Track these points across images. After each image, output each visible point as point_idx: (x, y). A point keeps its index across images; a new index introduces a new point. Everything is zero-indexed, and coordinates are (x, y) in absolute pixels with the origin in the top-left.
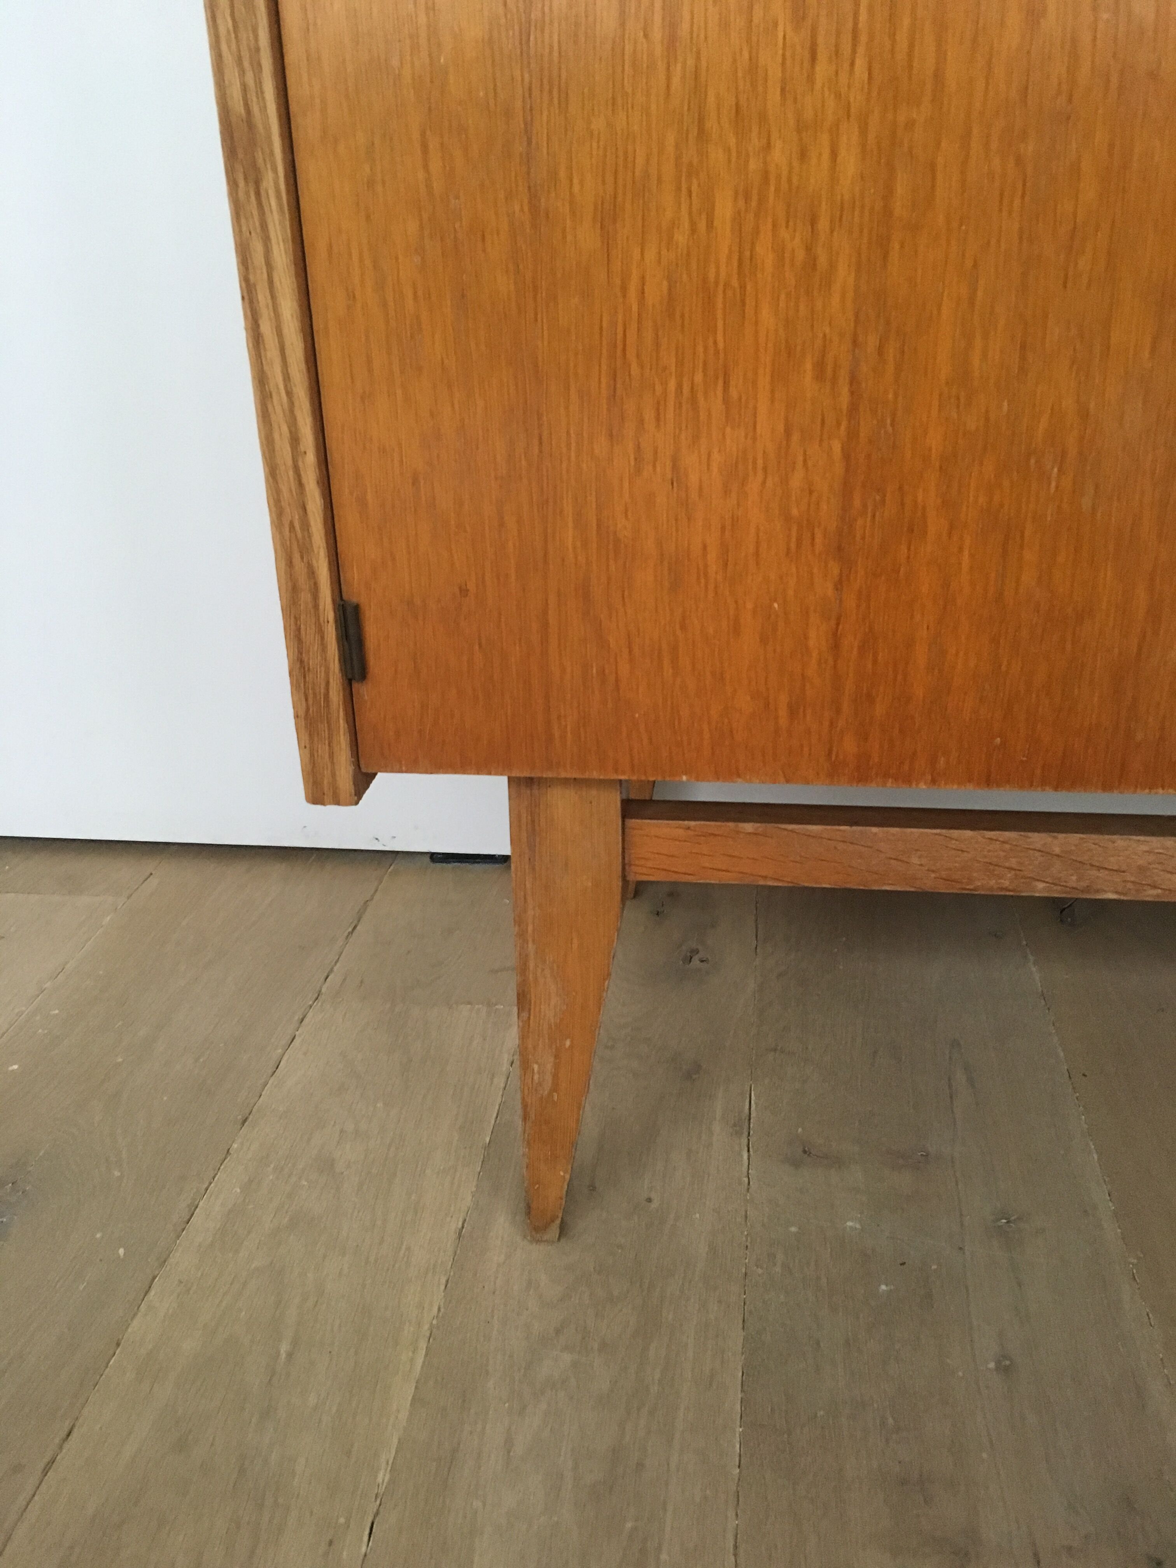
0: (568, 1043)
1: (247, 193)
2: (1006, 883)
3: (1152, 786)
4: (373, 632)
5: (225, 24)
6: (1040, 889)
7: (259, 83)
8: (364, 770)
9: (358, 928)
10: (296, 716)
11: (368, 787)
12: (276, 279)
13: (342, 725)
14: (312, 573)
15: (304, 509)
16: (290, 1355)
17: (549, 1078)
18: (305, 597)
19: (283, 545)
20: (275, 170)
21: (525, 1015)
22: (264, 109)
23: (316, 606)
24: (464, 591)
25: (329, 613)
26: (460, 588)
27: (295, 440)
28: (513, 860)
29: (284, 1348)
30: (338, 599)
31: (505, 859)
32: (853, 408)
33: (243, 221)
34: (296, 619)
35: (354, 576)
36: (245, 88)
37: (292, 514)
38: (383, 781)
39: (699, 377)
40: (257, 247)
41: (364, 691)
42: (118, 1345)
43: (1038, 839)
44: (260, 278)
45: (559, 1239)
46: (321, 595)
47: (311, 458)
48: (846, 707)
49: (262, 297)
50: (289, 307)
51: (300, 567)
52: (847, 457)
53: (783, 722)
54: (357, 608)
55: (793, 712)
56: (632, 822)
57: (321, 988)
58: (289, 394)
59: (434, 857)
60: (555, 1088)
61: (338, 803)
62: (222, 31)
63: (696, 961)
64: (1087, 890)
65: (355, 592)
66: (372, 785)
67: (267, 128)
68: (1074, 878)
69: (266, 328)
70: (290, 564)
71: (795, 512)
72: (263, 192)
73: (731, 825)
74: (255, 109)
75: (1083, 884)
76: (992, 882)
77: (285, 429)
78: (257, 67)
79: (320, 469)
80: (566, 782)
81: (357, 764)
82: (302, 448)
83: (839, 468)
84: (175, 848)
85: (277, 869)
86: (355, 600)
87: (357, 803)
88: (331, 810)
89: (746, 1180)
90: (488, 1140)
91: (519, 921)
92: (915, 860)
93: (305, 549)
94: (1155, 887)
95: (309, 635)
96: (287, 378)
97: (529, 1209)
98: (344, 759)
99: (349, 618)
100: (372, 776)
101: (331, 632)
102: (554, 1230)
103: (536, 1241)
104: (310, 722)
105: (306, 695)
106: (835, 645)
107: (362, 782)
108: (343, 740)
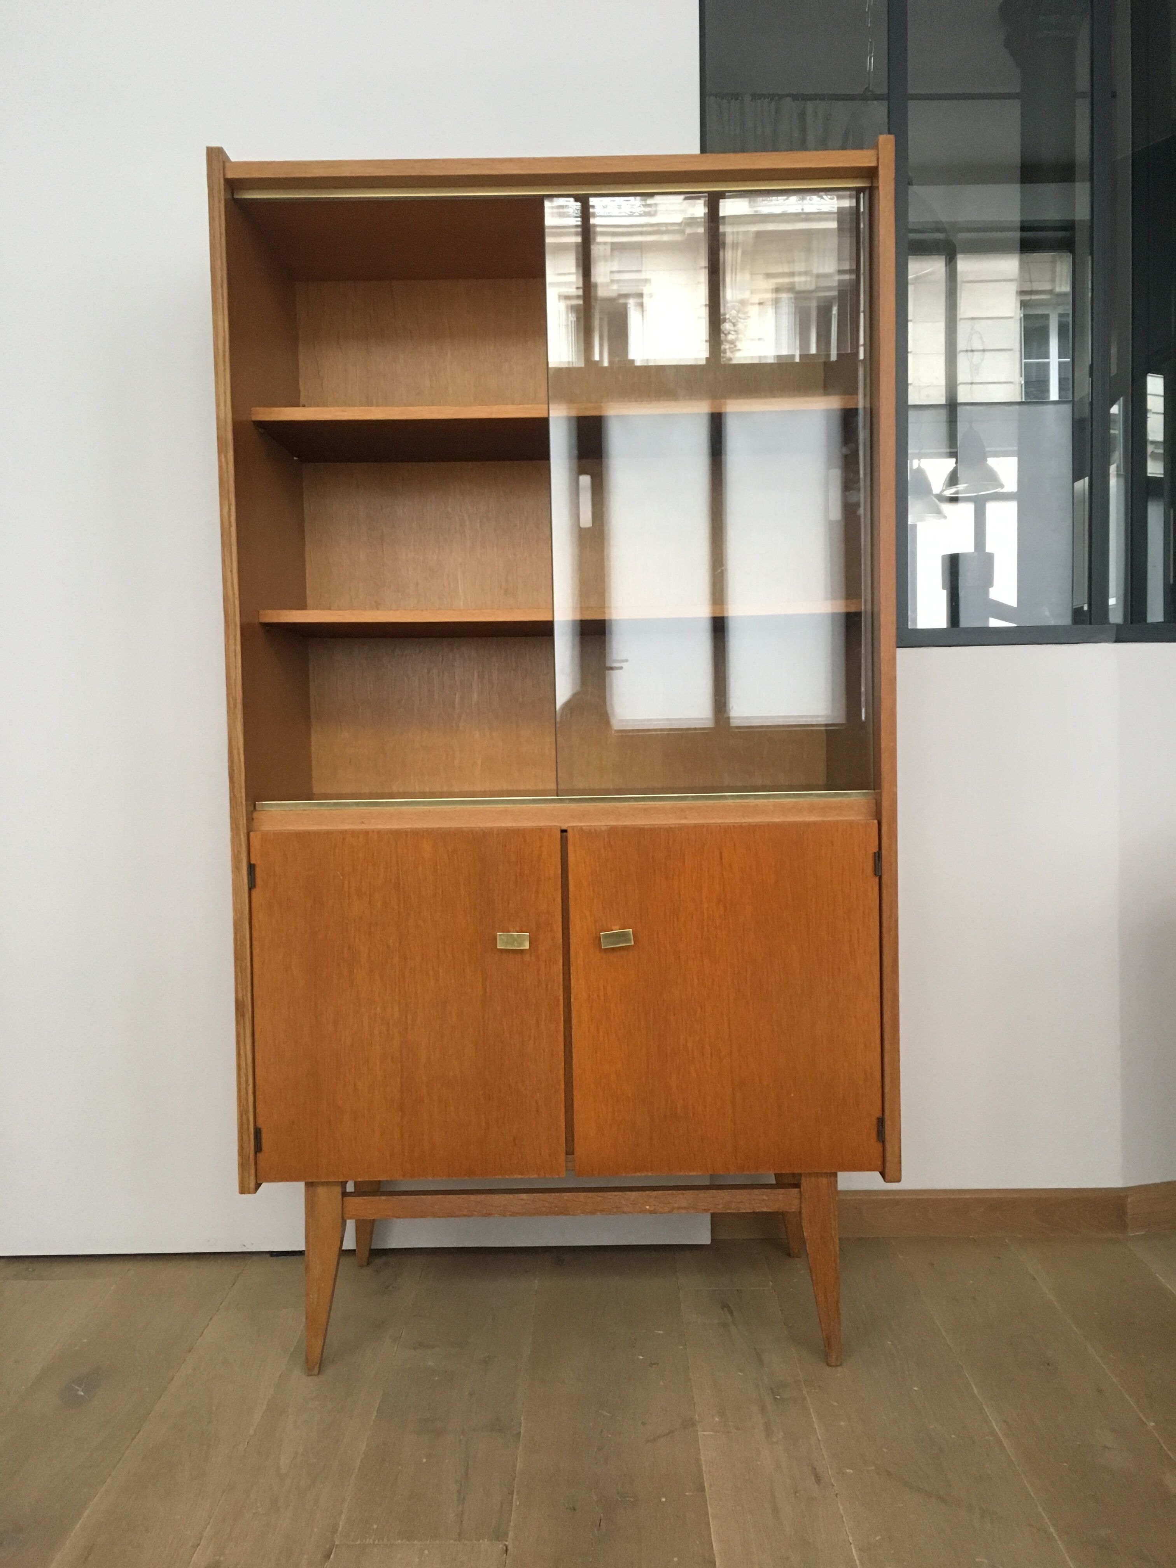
0: (323, 1285)
4: (264, 1136)
5: (239, 980)
7: (247, 994)
8: (258, 1182)
10: (239, 1164)
13: (253, 1166)
14: (248, 1119)
15: (248, 1101)
17: (315, 1300)
18: (245, 1126)
19: (240, 1111)
20: (249, 1014)
21: (308, 1274)
22: (247, 999)
23: (248, 1129)
25: (252, 1131)
26: (292, 1122)
27: (247, 1081)
30: (255, 1127)
32: (402, 1070)
33: (239, 1025)
34: (242, 1133)
35: (260, 1120)
36: (243, 995)
37: (244, 1102)
38: (265, 1186)
39: (360, 1062)
40: (242, 1032)
41: (260, 1156)
43: (473, 1197)
44: (242, 1039)
45: (319, 1374)
46: (250, 1126)
47: (251, 1087)
49: (242, 1044)
50: (249, 1047)
51: (244, 1117)
52: (401, 1083)
53: (389, 1159)
54: (260, 1129)
56: (346, 1199)
58: (247, 1070)
59: (273, 1254)
60: (317, 1305)
61: (249, 1193)
63: (391, 1288)
65: (260, 1124)
66: (261, 1187)
67: (248, 1005)
69: (242, 1052)
70: (242, 1116)
71: (388, 1098)
73: (378, 1197)
74: (245, 999)
77: (244, 1078)
78: (247, 991)
79: (253, 1090)
80: (324, 1184)
81: (257, 1180)
82: (248, 1084)
83: (399, 1087)
85: (194, 1263)
86: (260, 1127)
87: (255, 1193)
93: (247, 1112)
95: (245, 1138)
96: (246, 1064)
97: (307, 1361)
98: (252, 1178)
99: (258, 1132)
100: (261, 1184)
101: (252, 1137)
102: (316, 1370)
103: (309, 1375)
104: (243, 1166)
105: (242, 1158)
106: (402, 1135)
107: (258, 1186)
108: (253, 1172)
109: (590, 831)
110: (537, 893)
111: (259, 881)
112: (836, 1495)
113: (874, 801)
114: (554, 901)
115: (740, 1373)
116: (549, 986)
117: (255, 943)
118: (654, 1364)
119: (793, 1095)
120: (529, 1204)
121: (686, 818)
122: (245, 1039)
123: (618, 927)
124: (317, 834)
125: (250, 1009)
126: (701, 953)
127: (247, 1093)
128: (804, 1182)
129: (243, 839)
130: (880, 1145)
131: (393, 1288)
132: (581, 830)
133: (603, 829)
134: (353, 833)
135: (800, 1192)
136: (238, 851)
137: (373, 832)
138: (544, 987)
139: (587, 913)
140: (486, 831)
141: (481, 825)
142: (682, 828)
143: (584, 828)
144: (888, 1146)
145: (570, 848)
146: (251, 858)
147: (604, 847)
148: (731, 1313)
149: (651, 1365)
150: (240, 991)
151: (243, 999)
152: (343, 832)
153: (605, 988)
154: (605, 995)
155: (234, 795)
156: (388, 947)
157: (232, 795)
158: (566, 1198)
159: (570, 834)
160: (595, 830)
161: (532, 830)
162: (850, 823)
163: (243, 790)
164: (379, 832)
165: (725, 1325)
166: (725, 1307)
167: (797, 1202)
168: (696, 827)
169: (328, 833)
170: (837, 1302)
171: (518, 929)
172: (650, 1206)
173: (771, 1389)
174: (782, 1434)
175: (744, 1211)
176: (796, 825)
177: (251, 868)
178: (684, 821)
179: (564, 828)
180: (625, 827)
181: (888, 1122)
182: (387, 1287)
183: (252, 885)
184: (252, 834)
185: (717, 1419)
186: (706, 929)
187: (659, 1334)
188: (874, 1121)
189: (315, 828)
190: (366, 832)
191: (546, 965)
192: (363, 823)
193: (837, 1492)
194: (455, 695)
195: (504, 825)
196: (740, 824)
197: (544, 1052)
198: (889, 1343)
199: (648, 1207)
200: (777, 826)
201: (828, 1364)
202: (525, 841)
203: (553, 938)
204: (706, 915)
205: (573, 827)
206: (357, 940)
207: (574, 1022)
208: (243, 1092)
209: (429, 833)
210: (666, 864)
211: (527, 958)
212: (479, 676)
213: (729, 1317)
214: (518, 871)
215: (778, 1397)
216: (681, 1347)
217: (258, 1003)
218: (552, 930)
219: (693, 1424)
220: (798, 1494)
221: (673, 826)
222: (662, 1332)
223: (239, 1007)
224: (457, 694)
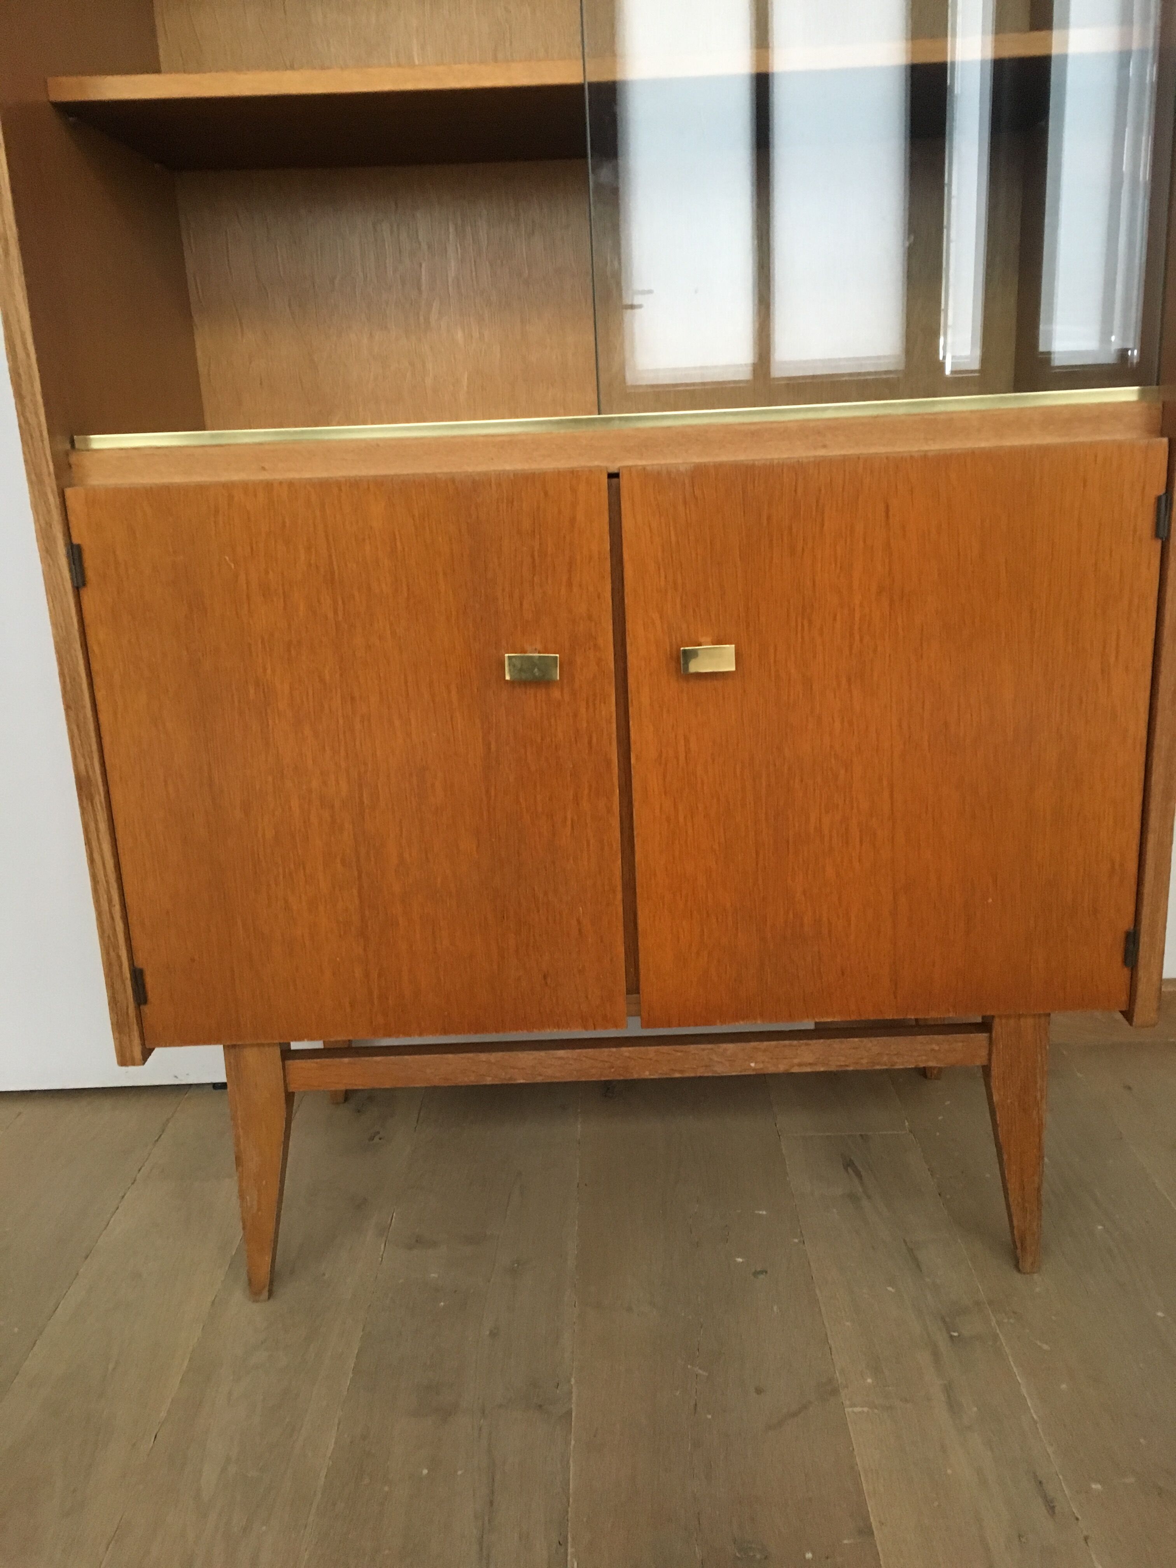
0: (264, 1182)
1: (88, 804)
2: (472, 1078)
3: (517, 1030)
4: (149, 980)
5: (77, 742)
6: (489, 1081)
7: (92, 764)
8: (147, 1047)
9: (162, 1136)
10: (112, 1024)
11: (150, 1055)
12: (101, 836)
13: (135, 1025)
14: (119, 957)
15: (115, 930)
16: (114, 1369)
17: (255, 1203)
18: (116, 968)
19: (105, 947)
20: (100, 795)
21: (240, 1169)
22: (94, 771)
23: (121, 972)
24: (193, 960)
25: (127, 974)
26: (191, 959)
27: (110, 901)
28: (229, 1085)
29: (111, 1367)
30: (132, 967)
31: (222, 1086)
32: (360, 877)
33: (86, 815)
34: (112, 979)
35: (139, 956)
36: (86, 766)
37: (108, 931)
38: (158, 1052)
39: (292, 866)
41: (146, 1009)
42: (17, 1374)
43: (483, 1056)
44: (93, 836)
45: (269, 1298)
46: (123, 967)
47: (117, 908)
48: (376, 1001)
49: (94, 843)
50: (107, 847)
51: (112, 955)
52: (360, 896)
53: (348, 1010)
54: (141, 971)
55: (352, 1005)
56: (289, 1063)
57: (136, 1176)
58: (107, 882)
59: (216, 1086)
60: (259, 1210)
61: (134, 1064)
62: (76, 744)
63: (376, 1139)
64: (510, 1079)
65: (140, 963)
66: (152, 1054)
67: (96, 781)
68: (504, 1074)
69: (97, 856)
70: (108, 954)
71: (341, 919)
72: (94, 803)
74: (91, 773)
75: (508, 1076)
76: (466, 1079)
77: (105, 896)
78: (92, 759)
79: (122, 912)
80: (252, 1045)
81: (143, 1045)
82: (113, 903)
83: (357, 902)
84: (92, 1090)
86: (140, 966)
87: (144, 1064)
88: (131, 1069)
89: (380, 1259)
90: (234, 1253)
91: (234, 1118)
92: (428, 1071)
93: (116, 947)
94: (541, 1075)
95: (118, 985)
96: (106, 876)
97: (250, 1282)
98: (137, 1041)
99: (138, 976)
100: (152, 1050)
101: (128, 983)
102: (265, 1294)
103: (255, 1301)
104: (119, 1027)
105: (117, 1013)
106: (367, 975)
107: (146, 1053)
108: (136, 1034)
109: (659, 473)
110: (570, 584)
111: (90, 574)
112: (1086, 1539)
113: (1160, 405)
114: (599, 597)
115: (890, 1289)
116: (594, 740)
117: (98, 681)
118: (761, 1272)
119: (990, 900)
120: (571, 1064)
121: (824, 446)
122: (98, 836)
123: (709, 639)
124: (184, 491)
125: (101, 788)
126: (849, 681)
127: (112, 918)
128: (998, 1027)
129: (53, 500)
130: (1126, 972)
131: (380, 1139)
132: (645, 474)
133: (682, 469)
134: (245, 487)
135: (990, 1038)
136: (46, 523)
137: (281, 483)
138: (586, 740)
139: (656, 616)
140: (477, 478)
141: (470, 469)
142: (819, 463)
143: (648, 468)
144: (1142, 973)
145: (625, 505)
146: (73, 538)
147: (685, 503)
148: (859, 1175)
149: (756, 1274)
150: (80, 759)
151: (87, 772)
152: (229, 487)
153: (687, 740)
154: (688, 751)
155: (27, 422)
156: (322, 680)
157: (23, 422)
158: (627, 1054)
159: (624, 481)
160: (669, 473)
161: (559, 474)
162: (1120, 445)
163: (42, 411)
164: (291, 484)
165: (853, 1198)
166: (848, 1165)
167: (984, 1053)
168: (845, 459)
169: (201, 488)
170: (1039, 1190)
171: (539, 646)
172: (756, 1063)
173: (943, 1319)
174: (975, 1409)
175: (901, 1067)
176: (1023, 453)
177: (75, 554)
178: (822, 452)
179: (613, 469)
180: (718, 466)
181: (1144, 939)
182: (372, 1138)
183: (79, 582)
184: (69, 492)
185: (869, 1381)
186: (857, 637)
187: (762, 1215)
188: (1121, 936)
189: (178, 479)
190: (268, 486)
191: (587, 703)
192: (263, 469)
193: (1085, 1533)
194: (421, 265)
195: (508, 467)
196: (922, 454)
197: (588, 845)
198: (1100, 1227)
199: (753, 1065)
200: (988, 456)
201: (1019, 1271)
202: (546, 494)
203: (599, 661)
204: (857, 616)
205: (629, 468)
206: (269, 671)
207: (636, 796)
208: (106, 917)
209: (379, 483)
210: (790, 529)
211: (556, 694)
212: (456, 229)
213: (856, 1181)
214: (537, 547)
215: (956, 1334)
216: (796, 1240)
217: (113, 776)
218: (596, 647)
219: (835, 1392)
220: (1023, 1540)
221: (805, 460)
222: (764, 1213)
223: (83, 785)
224: (424, 265)
